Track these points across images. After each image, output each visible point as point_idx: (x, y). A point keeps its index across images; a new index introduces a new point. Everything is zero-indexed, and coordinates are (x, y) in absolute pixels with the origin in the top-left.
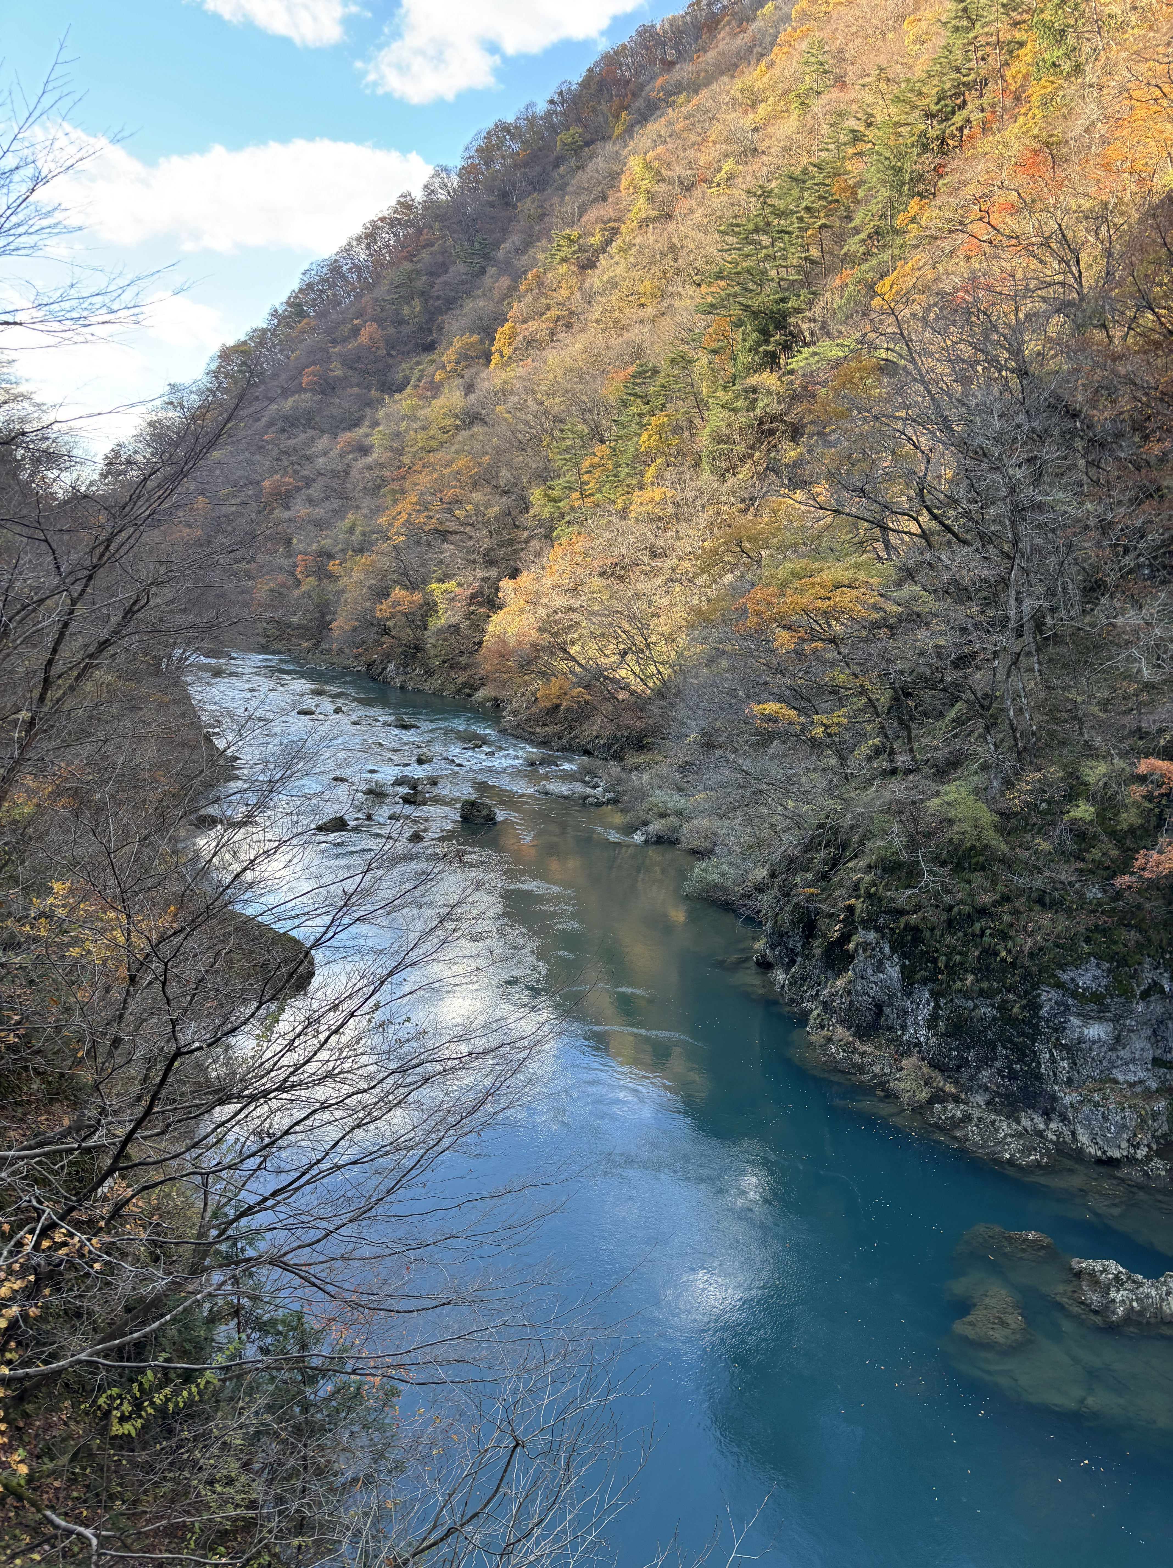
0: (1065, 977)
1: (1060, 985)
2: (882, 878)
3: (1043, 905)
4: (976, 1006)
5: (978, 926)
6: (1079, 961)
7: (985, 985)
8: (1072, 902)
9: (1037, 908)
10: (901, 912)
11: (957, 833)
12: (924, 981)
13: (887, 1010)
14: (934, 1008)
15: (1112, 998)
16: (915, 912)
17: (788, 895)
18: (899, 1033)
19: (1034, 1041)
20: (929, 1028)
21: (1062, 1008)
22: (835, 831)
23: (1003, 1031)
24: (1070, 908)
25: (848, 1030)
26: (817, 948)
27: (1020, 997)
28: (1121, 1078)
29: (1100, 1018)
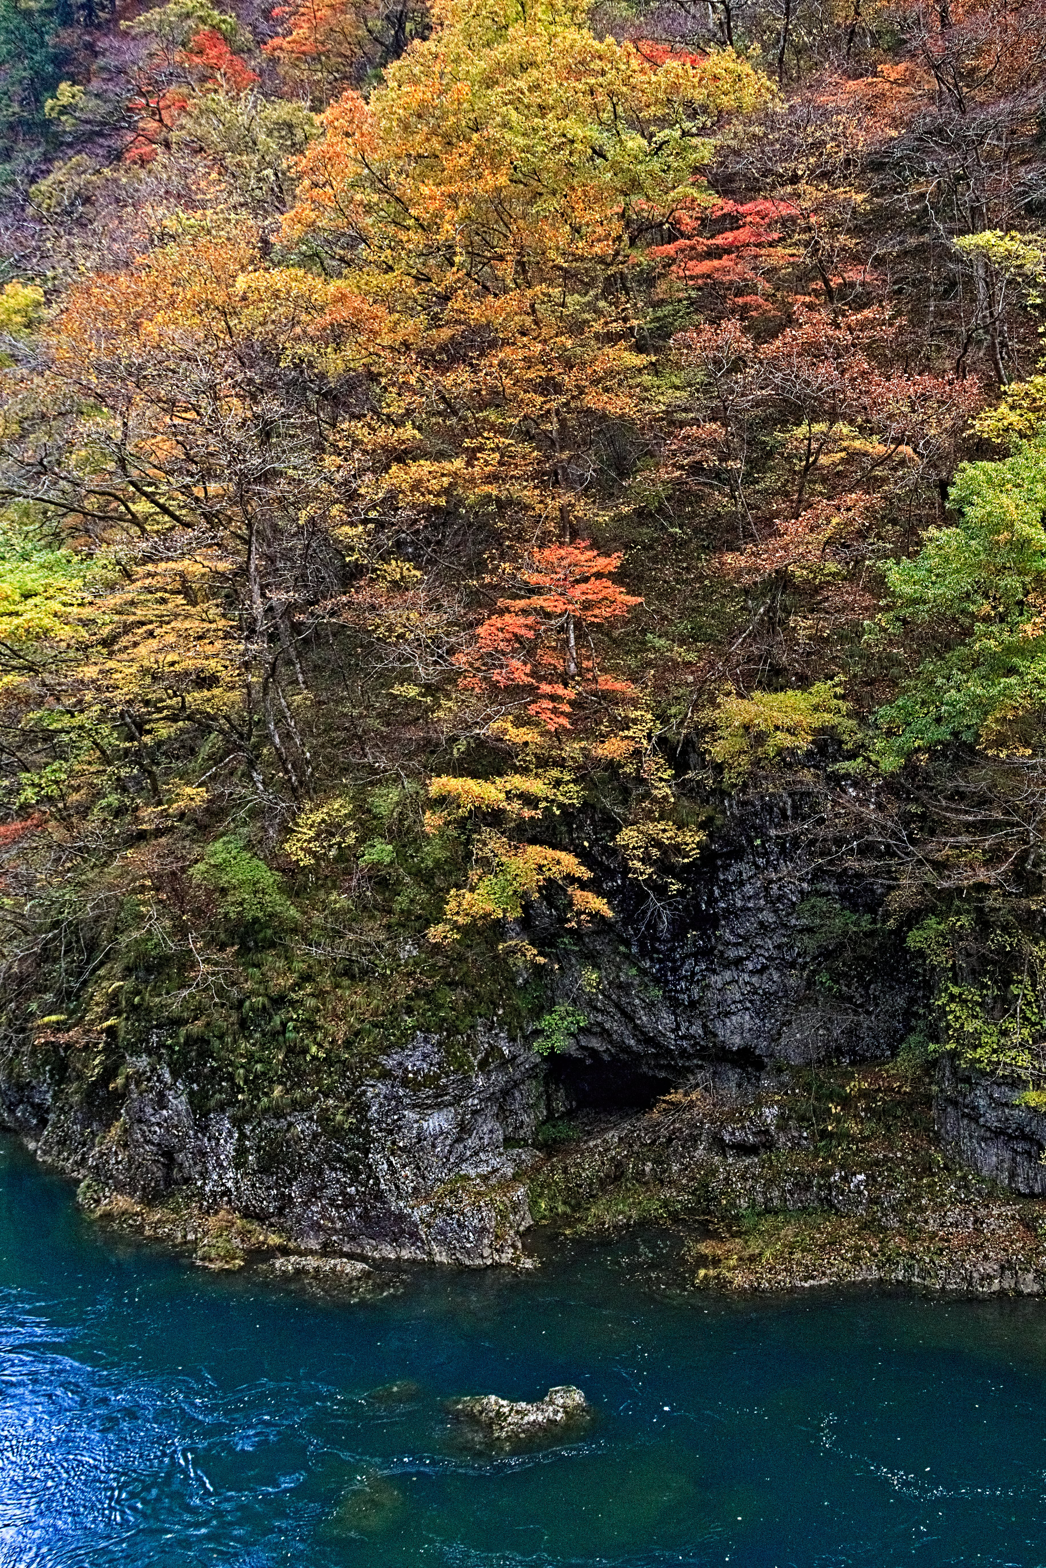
0: (389, 1063)
1: (386, 1075)
2: (147, 982)
3: (352, 977)
4: (290, 1125)
5: (277, 1020)
6: (404, 1040)
7: (298, 1094)
8: (385, 967)
9: (346, 982)
10: (177, 1022)
11: (233, 904)
12: (221, 1108)
13: (180, 1157)
14: (238, 1140)
15: (448, 1076)
16: (196, 1018)
17: (23, 1030)
18: (199, 1183)
19: (367, 1152)
20: (237, 1167)
21: (393, 1103)
22: (75, 927)
23: (329, 1149)
24: (384, 975)
25: (132, 1197)
26: (74, 1092)
27: (343, 1101)
28: (472, 1173)
29: (438, 1105)
